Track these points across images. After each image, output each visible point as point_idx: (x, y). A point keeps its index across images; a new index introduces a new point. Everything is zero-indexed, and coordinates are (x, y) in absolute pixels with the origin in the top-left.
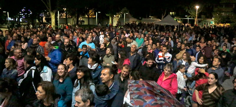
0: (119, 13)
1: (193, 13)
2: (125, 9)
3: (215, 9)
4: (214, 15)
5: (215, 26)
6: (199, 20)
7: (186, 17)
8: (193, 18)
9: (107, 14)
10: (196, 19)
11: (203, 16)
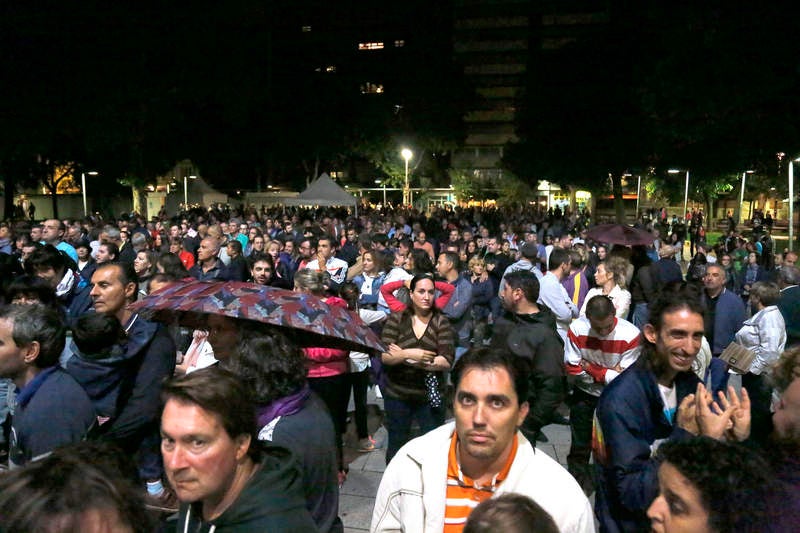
0: (166, 177)
1: (397, 173)
2: (187, 163)
3: (456, 162)
4: (454, 178)
5: (457, 208)
6: (414, 193)
7: (378, 186)
8: (398, 186)
9: (121, 179)
10: (406, 190)
11: (423, 180)
